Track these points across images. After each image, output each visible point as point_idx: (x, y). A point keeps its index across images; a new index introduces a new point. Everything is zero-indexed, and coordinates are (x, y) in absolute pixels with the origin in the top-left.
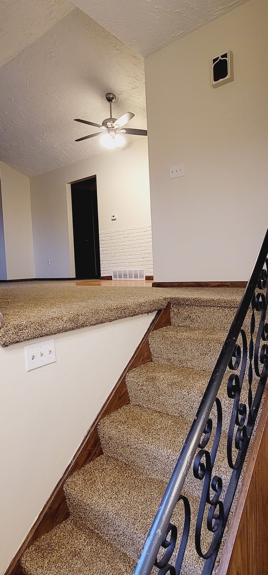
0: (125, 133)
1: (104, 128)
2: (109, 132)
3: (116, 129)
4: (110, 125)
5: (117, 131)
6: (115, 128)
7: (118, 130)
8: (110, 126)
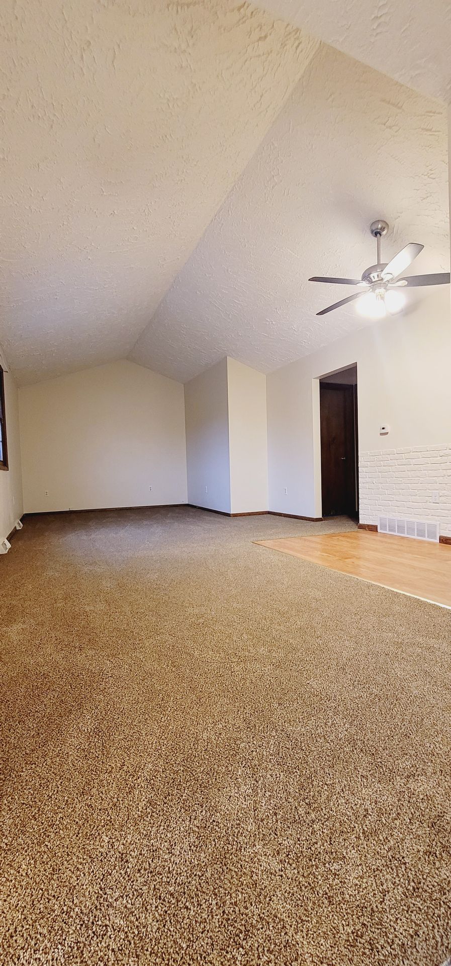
0: (405, 286)
1: (365, 284)
2: (374, 290)
3: (388, 281)
4: (376, 277)
5: (389, 285)
6: (384, 281)
7: (391, 284)
8: (376, 279)
